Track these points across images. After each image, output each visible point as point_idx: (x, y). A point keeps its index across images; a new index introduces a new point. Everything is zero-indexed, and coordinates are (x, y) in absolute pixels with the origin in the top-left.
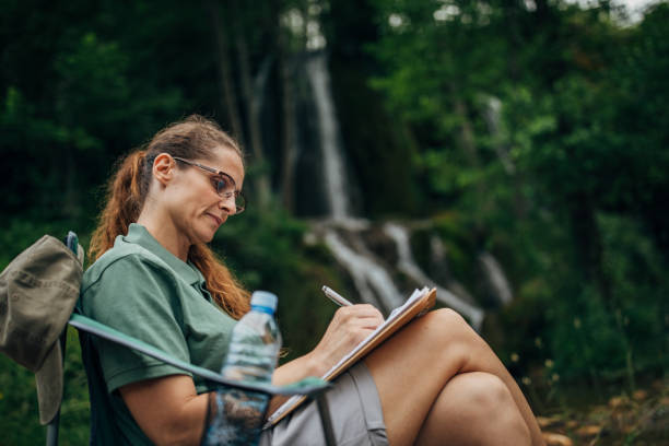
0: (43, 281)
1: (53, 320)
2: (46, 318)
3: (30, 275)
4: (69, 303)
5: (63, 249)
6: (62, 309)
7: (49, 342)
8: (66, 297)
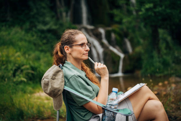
0: (57, 78)
1: (61, 88)
2: (59, 88)
3: (54, 77)
4: (63, 83)
5: (60, 69)
6: (62, 85)
7: (59, 93)
8: (62, 82)
